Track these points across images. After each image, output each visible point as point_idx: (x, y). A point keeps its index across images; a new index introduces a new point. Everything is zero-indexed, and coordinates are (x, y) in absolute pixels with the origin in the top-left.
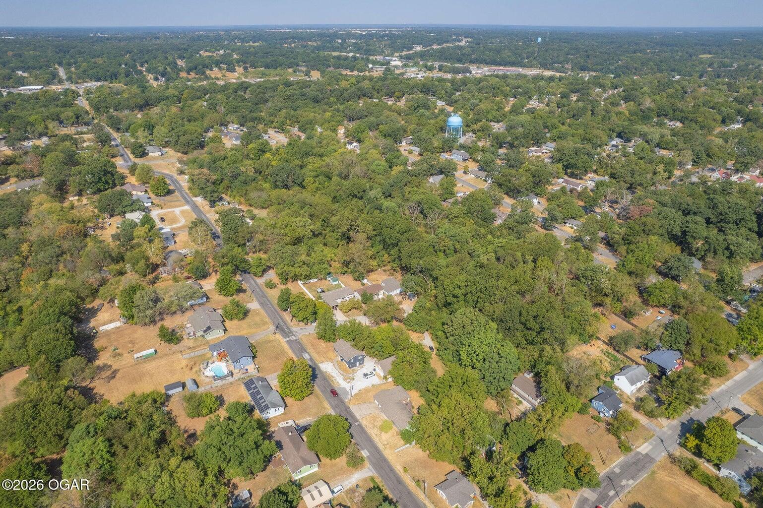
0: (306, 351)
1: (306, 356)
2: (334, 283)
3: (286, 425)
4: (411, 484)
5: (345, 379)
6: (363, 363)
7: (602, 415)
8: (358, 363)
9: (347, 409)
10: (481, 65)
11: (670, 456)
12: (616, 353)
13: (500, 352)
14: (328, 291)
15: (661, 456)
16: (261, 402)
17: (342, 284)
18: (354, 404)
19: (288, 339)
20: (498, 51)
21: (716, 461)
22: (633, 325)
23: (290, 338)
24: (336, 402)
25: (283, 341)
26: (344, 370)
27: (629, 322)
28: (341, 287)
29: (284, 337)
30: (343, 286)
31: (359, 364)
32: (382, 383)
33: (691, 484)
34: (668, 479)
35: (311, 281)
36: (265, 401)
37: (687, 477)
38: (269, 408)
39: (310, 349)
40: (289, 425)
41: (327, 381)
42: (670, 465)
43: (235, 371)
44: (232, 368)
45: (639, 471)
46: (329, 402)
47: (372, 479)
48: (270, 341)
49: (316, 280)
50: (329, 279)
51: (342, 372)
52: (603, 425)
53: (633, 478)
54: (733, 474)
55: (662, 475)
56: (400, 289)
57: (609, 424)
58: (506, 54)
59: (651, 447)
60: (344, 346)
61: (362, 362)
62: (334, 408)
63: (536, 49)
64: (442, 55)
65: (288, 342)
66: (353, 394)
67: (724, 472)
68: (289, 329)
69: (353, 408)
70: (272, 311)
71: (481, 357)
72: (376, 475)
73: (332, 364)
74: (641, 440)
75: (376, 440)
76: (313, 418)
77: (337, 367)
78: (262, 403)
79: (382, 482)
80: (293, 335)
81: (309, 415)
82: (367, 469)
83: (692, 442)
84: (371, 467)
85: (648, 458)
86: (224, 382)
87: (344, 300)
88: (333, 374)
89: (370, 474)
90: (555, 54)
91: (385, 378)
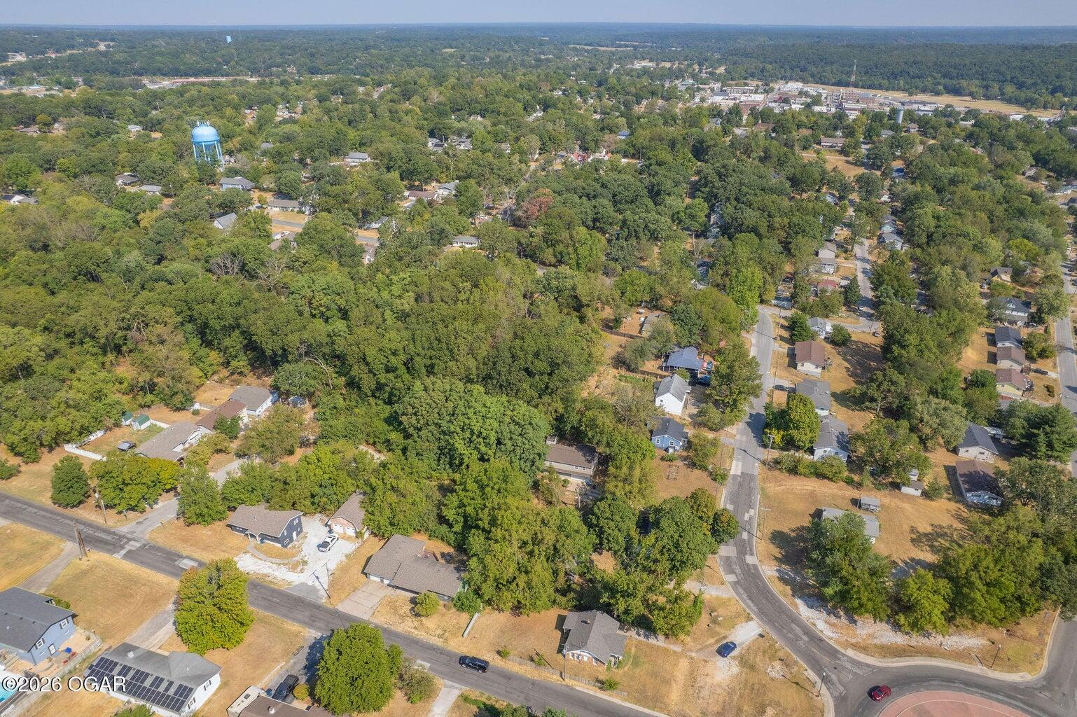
0: (181, 557)
1: (187, 564)
2: (143, 427)
3: (248, 702)
4: (526, 670)
5: (293, 568)
6: (301, 531)
7: (671, 451)
8: (294, 534)
9: (336, 614)
10: (155, 78)
11: (764, 463)
12: (632, 375)
13: (517, 419)
14: (141, 442)
15: (757, 469)
16: (161, 689)
17: (159, 424)
18: (341, 601)
19: (123, 552)
20: (176, 55)
21: (808, 445)
22: (624, 335)
23: (128, 548)
24: (307, 614)
25: (116, 560)
26: (280, 556)
27: (618, 334)
28: (161, 429)
29: (112, 552)
30: (164, 426)
31: (297, 535)
32: (357, 545)
33: (801, 483)
34: (779, 489)
35: (92, 438)
36: (171, 683)
37: (792, 477)
38: (191, 690)
39: (185, 550)
40: (253, 697)
41: (263, 587)
42: (770, 473)
43: (41, 667)
44: (27, 665)
45: (749, 495)
46: (294, 619)
47: (465, 699)
48: (85, 573)
49: (100, 434)
50: (128, 423)
51: (278, 561)
52: (680, 463)
53: (750, 507)
54: (828, 449)
55: (772, 488)
56: (271, 398)
57: (685, 458)
58: (190, 59)
59: (740, 464)
60: (253, 515)
61: (298, 528)
62: (311, 626)
63: (233, 51)
64: (76, 66)
65: (126, 556)
66: (326, 587)
67: (819, 453)
68: (114, 533)
69: (345, 607)
70: (44, 517)
71: (493, 439)
72: (465, 689)
73: (248, 556)
74: (728, 460)
75: (421, 635)
76: (287, 662)
77: (262, 556)
78: (167, 689)
79: (482, 694)
80: (130, 540)
81: (276, 661)
82: (444, 690)
83: (776, 436)
84: (446, 681)
85: (746, 478)
86: (25, 703)
87: (187, 445)
88: (265, 571)
89: (455, 693)
90: (266, 56)
91: (359, 535)
